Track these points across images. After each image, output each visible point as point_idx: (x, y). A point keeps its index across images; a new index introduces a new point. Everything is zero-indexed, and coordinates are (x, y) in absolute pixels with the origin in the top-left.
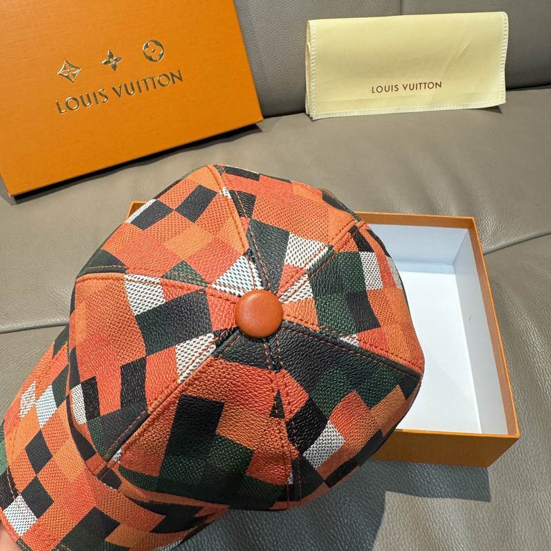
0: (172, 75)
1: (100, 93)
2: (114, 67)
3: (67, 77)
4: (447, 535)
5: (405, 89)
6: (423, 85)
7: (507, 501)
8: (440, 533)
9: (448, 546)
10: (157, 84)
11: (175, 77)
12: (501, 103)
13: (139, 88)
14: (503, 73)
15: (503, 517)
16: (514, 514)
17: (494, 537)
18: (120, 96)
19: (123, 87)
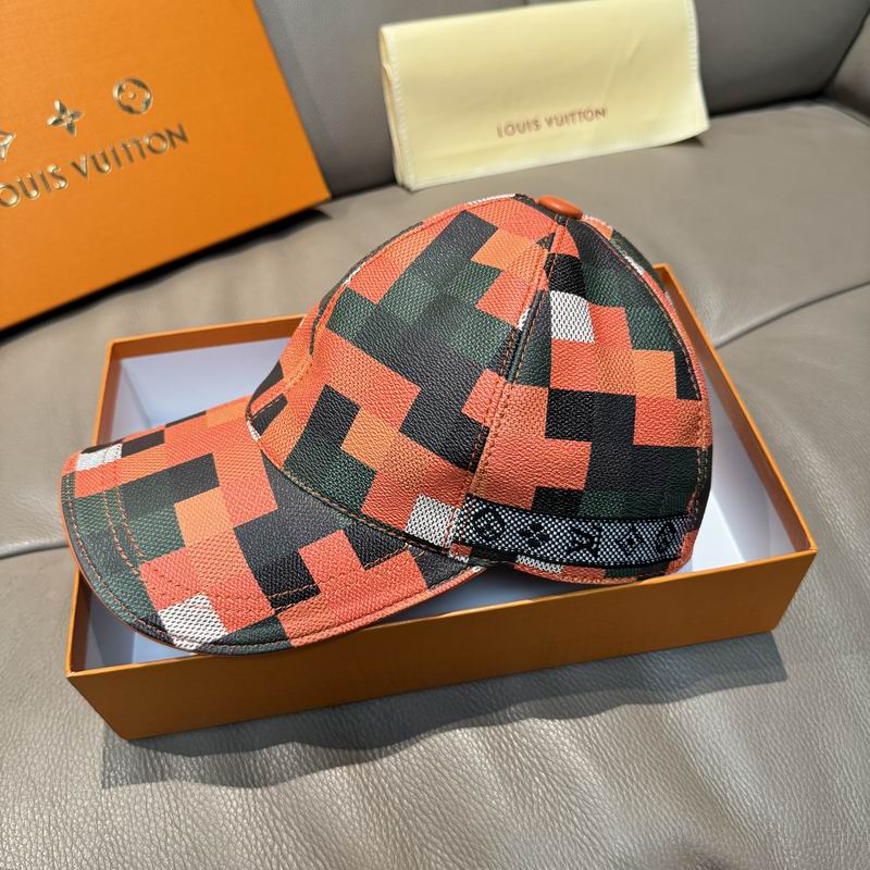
0: (170, 133)
1: (53, 174)
2: (71, 128)
4: (719, 768)
6: (577, 117)
7: (806, 703)
8: (709, 768)
9: (723, 783)
11: (176, 136)
13: (117, 159)
15: (802, 727)
16: (818, 720)
17: (792, 759)
18: (86, 175)
19: (90, 160)
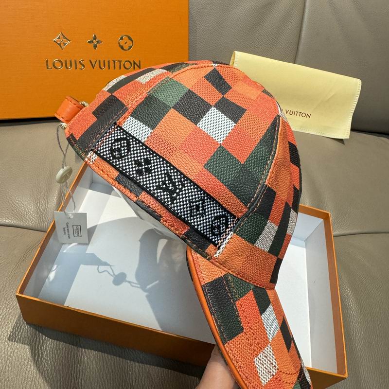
0: (134, 63)
2: (95, 47)
3: (60, 44)
5: (287, 113)
6: (299, 113)
10: (122, 66)
11: (136, 65)
12: (346, 138)
13: (109, 66)
14: (351, 119)
18: (93, 67)
19: (98, 62)
